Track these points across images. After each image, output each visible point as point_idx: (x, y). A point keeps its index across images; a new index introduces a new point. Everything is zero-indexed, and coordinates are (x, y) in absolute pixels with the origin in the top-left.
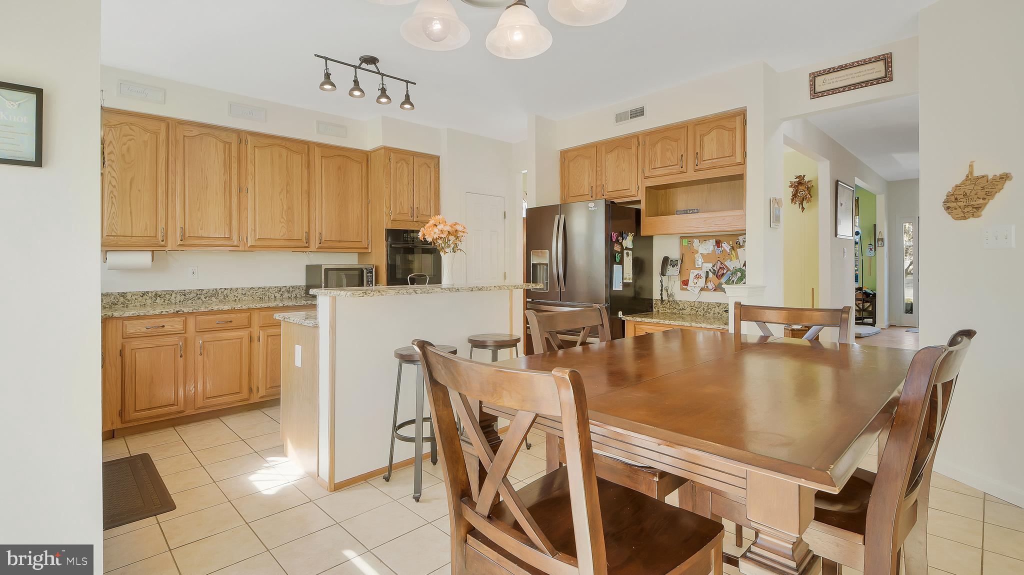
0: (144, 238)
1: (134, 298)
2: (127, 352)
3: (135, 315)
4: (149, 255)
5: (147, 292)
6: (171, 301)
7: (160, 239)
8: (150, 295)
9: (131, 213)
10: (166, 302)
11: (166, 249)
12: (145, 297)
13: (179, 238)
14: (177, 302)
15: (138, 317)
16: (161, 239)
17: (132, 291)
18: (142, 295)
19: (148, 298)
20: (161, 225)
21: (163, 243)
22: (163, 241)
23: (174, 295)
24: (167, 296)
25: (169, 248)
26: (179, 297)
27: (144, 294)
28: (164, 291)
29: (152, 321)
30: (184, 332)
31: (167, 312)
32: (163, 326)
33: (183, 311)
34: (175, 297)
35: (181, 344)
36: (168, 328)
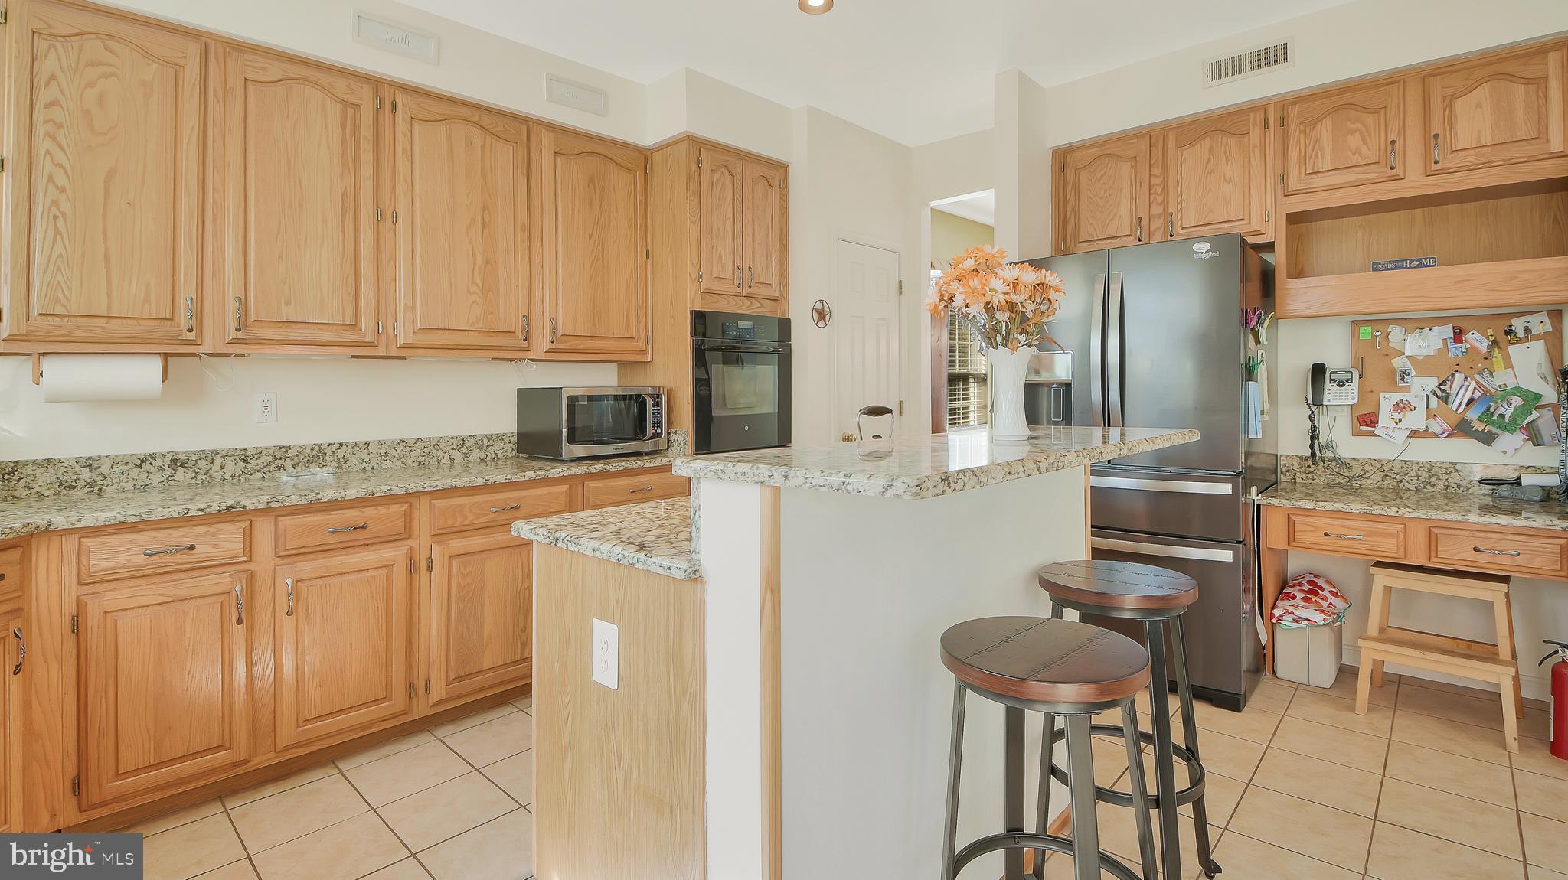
0: (142, 322)
1: (117, 470)
2: (93, 620)
3: (113, 522)
4: (156, 364)
5: (153, 456)
6: (211, 476)
7: (184, 323)
8: (159, 462)
9: (107, 256)
10: (199, 477)
11: (200, 350)
12: (146, 467)
13: (231, 324)
14: (227, 476)
15: (123, 527)
16: (188, 326)
17: (112, 453)
18: (138, 462)
19: (153, 470)
20: (187, 291)
21: (191, 336)
22: (190, 330)
23: (218, 461)
24: (202, 463)
25: (207, 347)
26: (230, 466)
27: (142, 461)
28: (196, 453)
29: (160, 535)
30: (245, 559)
31: (202, 510)
32: (192, 548)
33: (244, 507)
34: (222, 467)
35: (238, 589)
36: (203, 550)
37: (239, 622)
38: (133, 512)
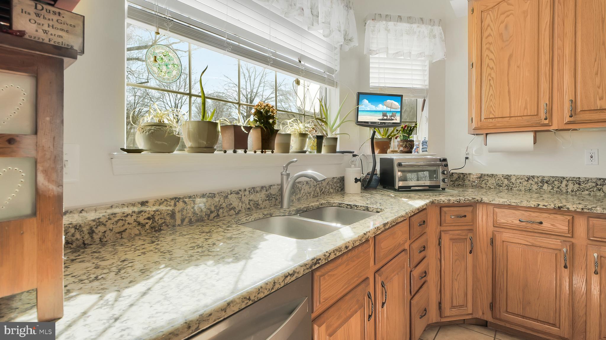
0: (524, 118)
1: (518, 181)
2: (498, 243)
3: (505, 204)
4: (531, 136)
5: (533, 177)
6: (561, 189)
7: (543, 116)
8: (536, 180)
9: (509, 92)
10: (555, 189)
11: (551, 128)
12: (530, 182)
13: (567, 114)
14: (569, 190)
15: (510, 207)
16: (544, 117)
17: (516, 174)
18: (527, 179)
19: (533, 183)
20: (544, 100)
21: (546, 122)
22: (546, 119)
23: (564, 182)
24: (556, 183)
25: (555, 127)
26: (571, 186)
27: (529, 179)
28: (553, 177)
29: (527, 214)
30: (569, 235)
31: (546, 206)
32: (541, 223)
33: (568, 208)
34: (567, 186)
35: (565, 250)
36: (546, 225)
37: (565, 267)
38: (514, 201)
